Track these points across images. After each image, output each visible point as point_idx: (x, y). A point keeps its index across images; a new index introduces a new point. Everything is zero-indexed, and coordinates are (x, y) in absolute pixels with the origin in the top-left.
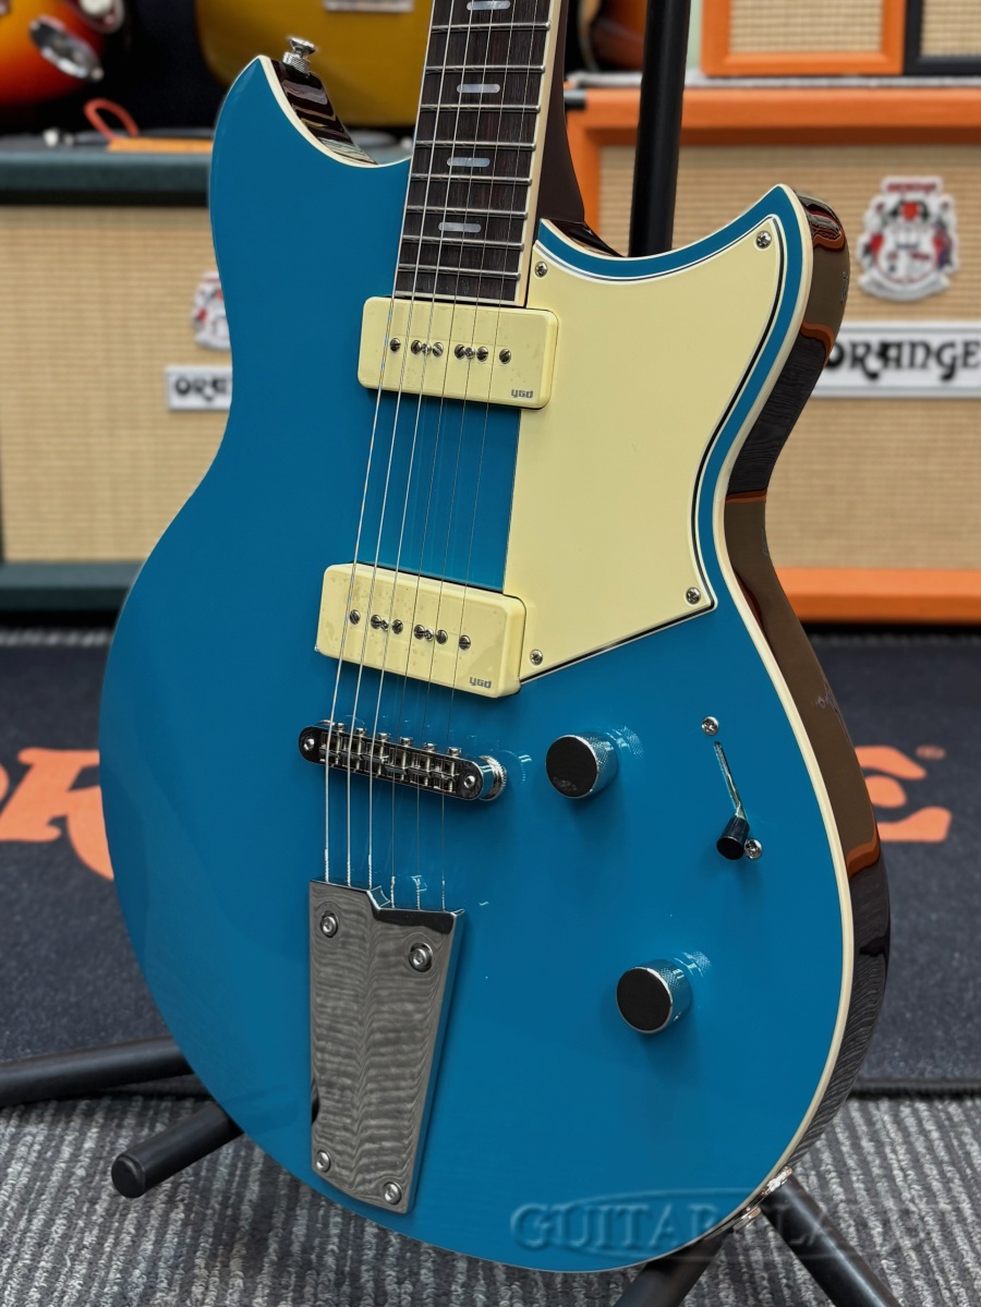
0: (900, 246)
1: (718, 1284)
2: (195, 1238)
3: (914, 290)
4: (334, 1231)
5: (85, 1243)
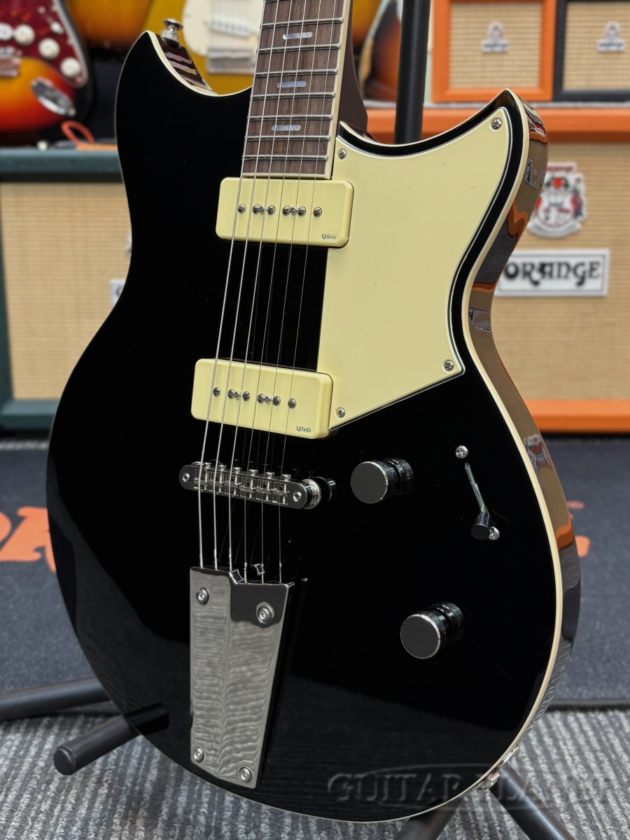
0: (551, 205)
1: (455, 831)
2: (114, 806)
3: (560, 231)
4: (205, 800)
5: (42, 810)
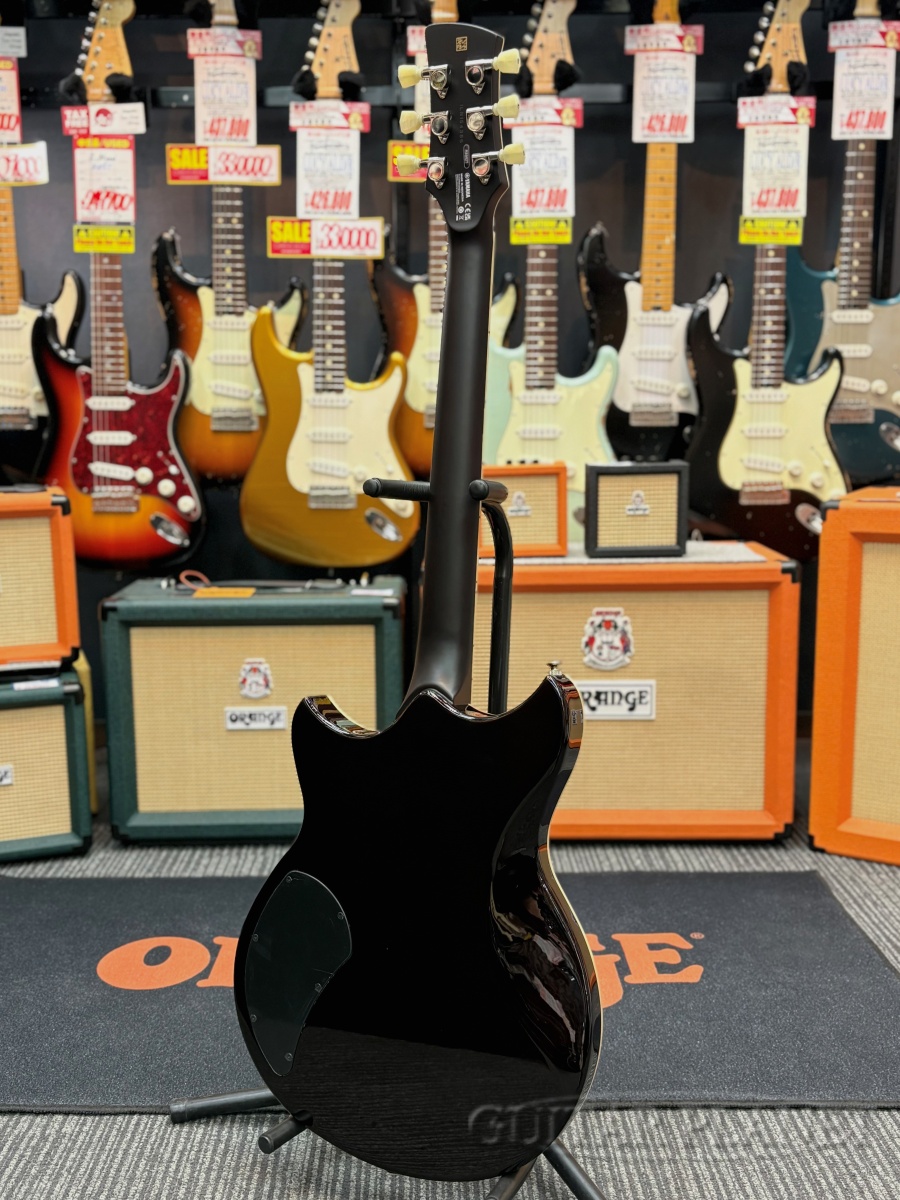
3: (612, 665)
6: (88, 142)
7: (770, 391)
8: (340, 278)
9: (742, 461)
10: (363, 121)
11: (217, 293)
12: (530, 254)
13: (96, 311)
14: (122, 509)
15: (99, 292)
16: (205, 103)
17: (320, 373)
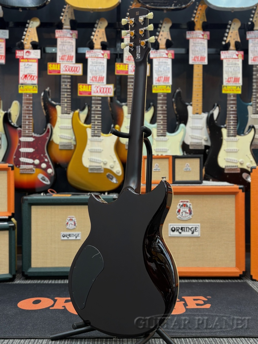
3: (186, 218)
6: (24, 60)
7: (233, 138)
8: (100, 102)
9: (225, 159)
10: (108, 56)
11: (62, 107)
12: (158, 96)
13: (24, 111)
14: (29, 172)
15: (25, 105)
16: (60, 51)
17: (93, 131)
